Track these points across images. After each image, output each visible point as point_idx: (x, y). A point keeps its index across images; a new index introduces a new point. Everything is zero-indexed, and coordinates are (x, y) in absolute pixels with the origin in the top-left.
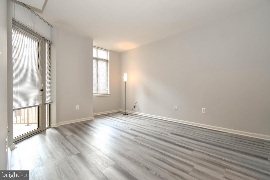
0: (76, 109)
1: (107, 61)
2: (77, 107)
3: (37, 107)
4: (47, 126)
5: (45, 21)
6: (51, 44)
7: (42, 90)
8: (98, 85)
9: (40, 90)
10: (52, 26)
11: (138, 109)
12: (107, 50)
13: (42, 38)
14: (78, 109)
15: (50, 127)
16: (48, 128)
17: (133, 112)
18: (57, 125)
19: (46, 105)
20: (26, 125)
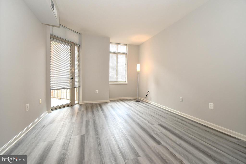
0: (96, 93)
1: (126, 54)
2: (97, 91)
3: (69, 89)
4: (76, 102)
5: (74, 31)
6: (79, 46)
7: (72, 78)
8: (117, 75)
9: (70, 78)
10: (80, 34)
11: (150, 97)
12: (126, 45)
13: (72, 43)
14: (97, 93)
15: (78, 103)
16: (77, 104)
17: (145, 100)
18: (82, 103)
19: (76, 88)
20: (59, 99)
